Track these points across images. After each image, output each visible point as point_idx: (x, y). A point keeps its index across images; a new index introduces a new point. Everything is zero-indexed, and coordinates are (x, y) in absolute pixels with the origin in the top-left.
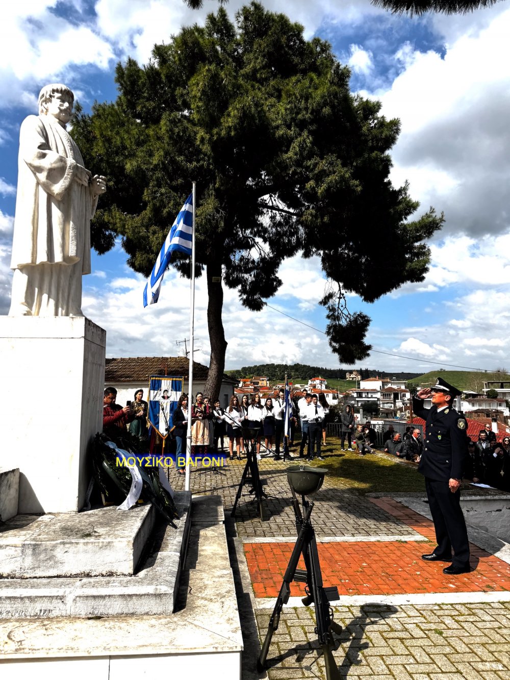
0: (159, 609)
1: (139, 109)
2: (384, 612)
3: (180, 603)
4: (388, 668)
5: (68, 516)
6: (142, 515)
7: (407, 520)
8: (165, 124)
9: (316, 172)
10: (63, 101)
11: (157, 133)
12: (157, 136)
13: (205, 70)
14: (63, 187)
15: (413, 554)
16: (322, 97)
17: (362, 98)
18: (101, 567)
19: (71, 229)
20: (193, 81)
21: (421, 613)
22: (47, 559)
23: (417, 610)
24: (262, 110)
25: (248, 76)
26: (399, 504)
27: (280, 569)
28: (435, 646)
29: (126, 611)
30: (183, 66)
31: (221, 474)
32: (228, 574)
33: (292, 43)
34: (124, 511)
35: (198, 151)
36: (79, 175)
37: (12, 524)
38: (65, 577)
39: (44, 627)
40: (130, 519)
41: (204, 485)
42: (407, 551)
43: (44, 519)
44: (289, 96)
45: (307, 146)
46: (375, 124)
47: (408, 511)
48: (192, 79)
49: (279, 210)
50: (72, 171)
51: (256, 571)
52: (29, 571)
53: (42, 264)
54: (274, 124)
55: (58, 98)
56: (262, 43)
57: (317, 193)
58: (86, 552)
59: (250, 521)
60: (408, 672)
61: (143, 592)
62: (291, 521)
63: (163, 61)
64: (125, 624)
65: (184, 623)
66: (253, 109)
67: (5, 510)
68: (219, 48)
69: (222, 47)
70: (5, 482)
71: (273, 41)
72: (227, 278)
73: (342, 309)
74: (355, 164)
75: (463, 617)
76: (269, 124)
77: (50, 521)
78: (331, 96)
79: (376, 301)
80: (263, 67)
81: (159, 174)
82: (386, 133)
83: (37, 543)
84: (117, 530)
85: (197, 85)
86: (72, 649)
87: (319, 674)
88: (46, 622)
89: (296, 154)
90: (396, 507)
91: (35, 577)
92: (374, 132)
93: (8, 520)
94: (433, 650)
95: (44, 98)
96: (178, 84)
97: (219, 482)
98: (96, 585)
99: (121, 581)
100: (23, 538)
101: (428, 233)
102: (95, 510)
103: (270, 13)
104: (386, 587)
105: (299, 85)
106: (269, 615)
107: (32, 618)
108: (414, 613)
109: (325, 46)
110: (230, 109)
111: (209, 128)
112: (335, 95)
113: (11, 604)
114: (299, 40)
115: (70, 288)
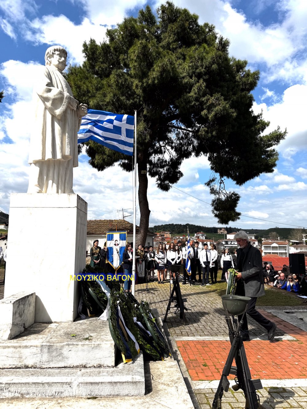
0: (135, 392)
1: (97, 68)
2: (282, 392)
3: (148, 389)
5: (67, 324)
8: (113, 77)
9: (208, 104)
10: (61, 57)
11: (109, 82)
12: (108, 85)
13: (138, 44)
14: (62, 111)
15: (289, 349)
16: (212, 58)
17: (235, 59)
18: (93, 361)
20: (131, 50)
22: (58, 355)
23: (303, 391)
24: (174, 67)
25: (164, 46)
26: (270, 314)
27: (203, 359)
29: (113, 393)
30: (125, 42)
31: (152, 293)
32: (175, 365)
33: (191, 27)
34: (103, 321)
35: (134, 93)
36: (71, 103)
37: (32, 329)
38: (70, 367)
39: (59, 405)
42: (284, 347)
43: (52, 326)
44: (191, 58)
45: (202, 89)
46: (244, 75)
47: (277, 319)
48: (131, 49)
49: (181, 128)
50: (67, 100)
51: (188, 361)
52: (46, 363)
53: (49, 160)
54: (181, 76)
55: (58, 55)
56: (174, 26)
57: (208, 118)
58: (83, 350)
61: (124, 380)
62: (203, 325)
63: (112, 39)
64: (113, 403)
65: (154, 403)
66: (169, 67)
67: (27, 320)
68: (146, 30)
69: (148, 30)
70: (27, 302)
71: (180, 25)
72: (150, 171)
73: (222, 190)
74: (232, 99)
76: (179, 76)
77: (56, 328)
78: (217, 57)
79: (243, 185)
80: (174, 41)
82: (251, 79)
83: (51, 344)
84: (102, 335)
85: (134, 52)
88: (60, 401)
89: (196, 94)
91: (50, 368)
92: (244, 79)
93: (29, 327)
95: (48, 55)
96: (121, 53)
97: (151, 298)
98: (92, 374)
99: (108, 371)
100: (41, 341)
101: (277, 142)
102: (84, 320)
103: (178, 8)
104: (278, 373)
105: (197, 51)
106: (204, 394)
107: (50, 397)
108: (302, 394)
109: (212, 27)
110: (155, 66)
111: (141, 79)
112: (220, 57)
113: (36, 388)
114: (195, 24)
115: (66, 176)
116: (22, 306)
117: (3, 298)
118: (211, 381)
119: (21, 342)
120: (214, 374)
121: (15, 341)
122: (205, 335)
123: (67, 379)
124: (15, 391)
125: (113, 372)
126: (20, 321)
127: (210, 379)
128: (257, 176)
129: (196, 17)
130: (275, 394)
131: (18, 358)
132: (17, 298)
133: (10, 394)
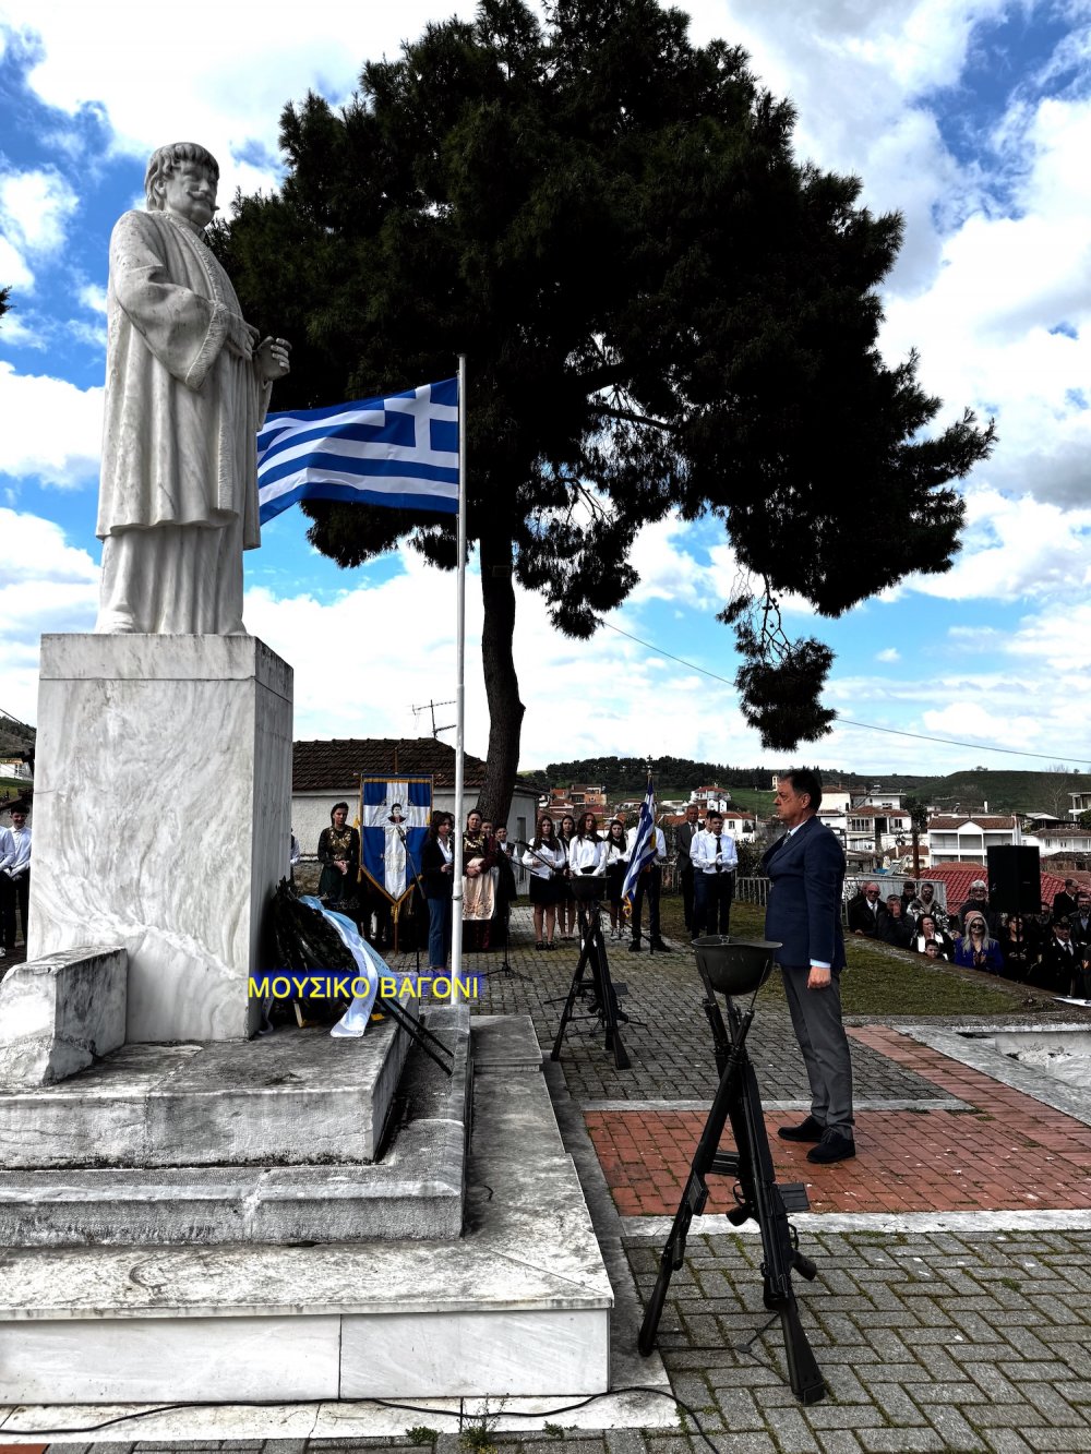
0: (432, 1228)
1: (329, 207)
2: (893, 1245)
3: (474, 1222)
4: (912, 1351)
5: (230, 1046)
6: (381, 1044)
8: (391, 235)
9: (719, 333)
10: (197, 178)
11: (374, 255)
12: (373, 262)
13: (480, 111)
14: (204, 361)
15: (945, 1135)
16: (734, 169)
17: (817, 171)
18: (308, 1144)
19: (220, 451)
20: (451, 139)
21: (970, 1249)
22: (198, 1128)
23: (962, 1242)
24: (602, 200)
25: (569, 126)
26: (906, 1039)
27: (665, 1161)
28: (1006, 1310)
29: (364, 1231)
30: (431, 110)
31: (521, 978)
32: (565, 1164)
33: (664, 54)
35: (463, 292)
36: (235, 337)
37: (117, 1060)
38: (235, 1164)
39: (202, 1261)
40: (357, 1051)
41: (487, 998)
42: (930, 1129)
43: (180, 1053)
44: (660, 166)
45: (700, 277)
46: (848, 228)
47: (925, 1054)
48: (450, 136)
49: (630, 416)
50: (220, 327)
51: (616, 1165)
52: (161, 1153)
53: (164, 527)
54: (627, 231)
57: (720, 378)
58: (276, 1114)
60: (953, 1358)
61: (399, 1192)
62: (679, 1069)
63: (385, 99)
64: (365, 1256)
65: (487, 1255)
67: (101, 1033)
68: (504, 67)
69: (511, 65)
70: (102, 975)
72: (522, 567)
73: (771, 631)
74: (802, 314)
75: (1060, 1257)
76: (618, 231)
77: (195, 1056)
78: (751, 166)
79: (844, 613)
80: (603, 108)
81: (378, 343)
82: (870, 245)
83: (176, 1095)
84: (337, 1072)
85: (459, 147)
86: (265, 1301)
87: (767, 1360)
88: (205, 1253)
89: (676, 295)
90: (897, 1044)
91: (174, 1165)
93: (107, 1053)
94: (1002, 1319)
95: (157, 173)
96: (416, 149)
97: (520, 992)
98: (301, 1179)
99: (351, 1172)
100: (144, 1087)
101: (960, 467)
104: (892, 1197)
105: (681, 144)
106: (653, 1249)
107: (174, 1243)
108: (956, 1248)
109: (736, 57)
110: (533, 198)
111: (486, 241)
112: (761, 164)
113: (131, 1215)
114: (678, 45)
115: (219, 578)
116: (84, 987)
117: (23, 959)
119: (83, 1090)
121: (65, 1089)
122: (682, 1096)
123: (225, 1191)
124: (68, 1225)
125: (364, 1174)
126: (81, 1031)
128: (891, 585)
129: (680, 20)
130: (870, 1250)
131: (75, 1136)
132: (67, 960)
133: (54, 1234)
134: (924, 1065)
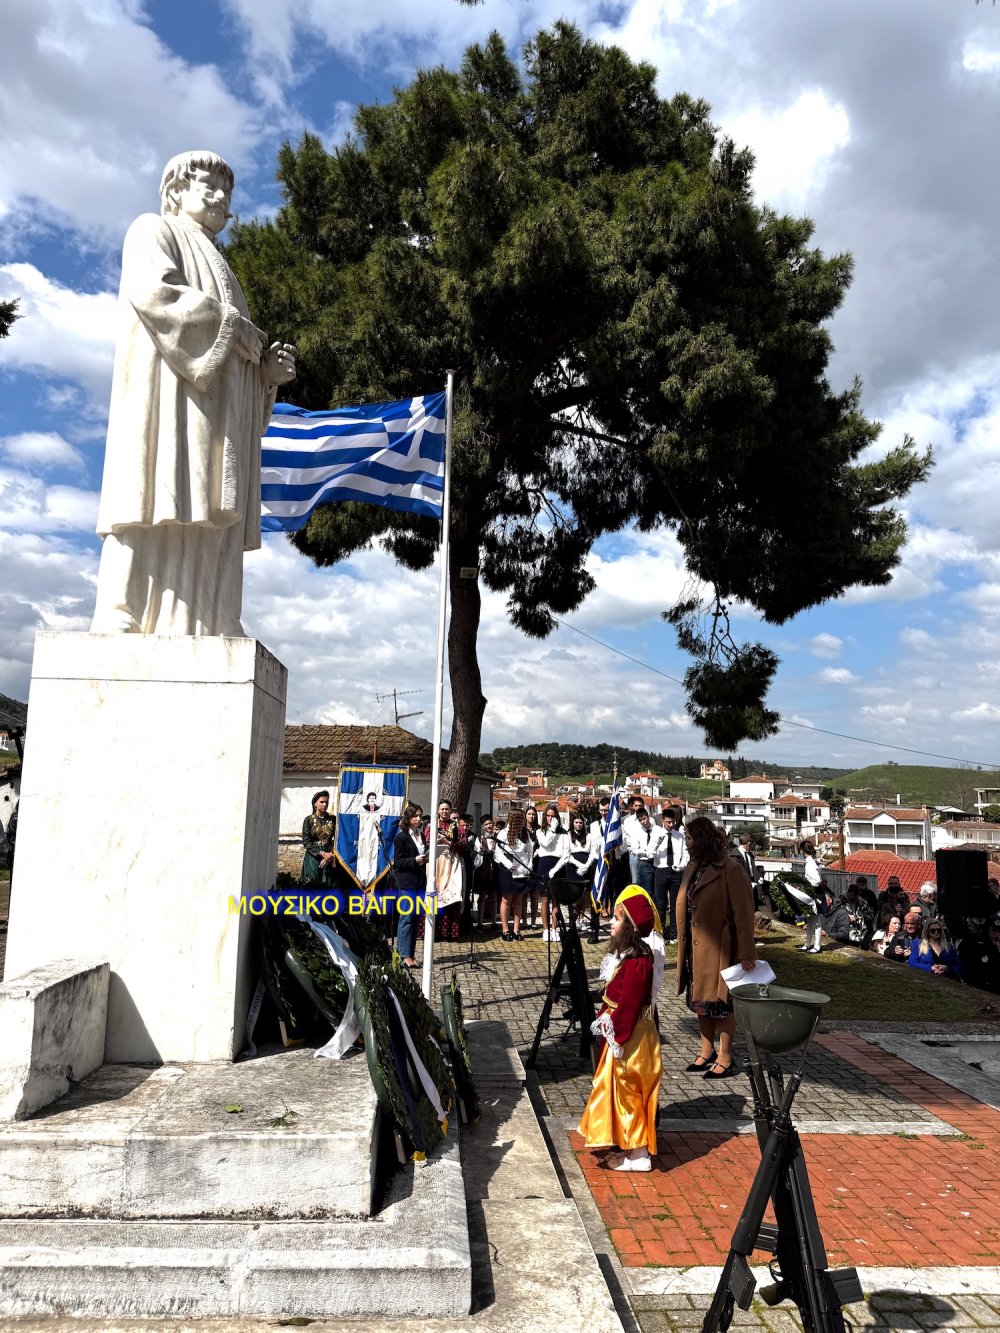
0: (439, 1305)
1: (323, 232)
2: (920, 1311)
3: (483, 1294)
5: (213, 1070)
7: (901, 1084)
8: (377, 261)
9: (682, 359)
10: (213, 187)
11: (361, 279)
12: (360, 286)
13: (463, 155)
14: (213, 363)
15: (942, 1167)
16: (699, 209)
17: (773, 213)
18: (301, 1196)
19: (225, 453)
20: (437, 175)
22: (181, 1176)
23: (991, 1307)
24: (577, 234)
25: (544, 167)
26: (875, 1049)
27: (659, 1195)
29: (363, 1306)
30: (419, 150)
31: (487, 970)
32: (569, 1214)
33: (634, 105)
34: (333, 1062)
35: (444, 315)
36: (244, 340)
37: (95, 1086)
38: (220, 1217)
40: (349, 1081)
42: (924, 1159)
43: (163, 1078)
44: (631, 205)
45: (666, 306)
46: (802, 267)
47: (897, 1065)
48: (437, 172)
49: (592, 434)
50: (230, 330)
51: (611, 1201)
52: (139, 1202)
53: (165, 526)
54: (598, 263)
55: (203, 180)
56: (579, 104)
57: (682, 401)
58: (267, 1161)
59: (570, 1081)
61: (403, 1265)
63: (375, 139)
66: (559, 235)
67: (79, 1055)
68: (487, 113)
69: (494, 112)
70: (82, 994)
71: (599, 99)
72: (488, 571)
73: (720, 636)
74: (761, 344)
76: (590, 264)
77: (177, 1082)
78: (715, 207)
79: (788, 622)
80: (578, 152)
81: (363, 361)
82: (823, 283)
83: (159, 1138)
84: (330, 1111)
85: (447, 182)
89: (643, 322)
90: (868, 1054)
91: (154, 1217)
92: (801, 281)
93: (84, 1078)
95: (172, 181)
96: (403, 184)
97: (486, 987)
98: (294, 1241)
99: (348, 1232)
100: (125, 1125)
101: (899, 488)
102: (269, 1058)
103: (592, 45)
104: (905, 1246)
105: (651, 186)
106: (665, 1312)
107: (152, 1317)
108: (989, 1318)
109: (699, 110)
110: (513, 230)
111: (466, 269)
112: (724, 204)
113: (106, 1285)
114: (648, 97)
115: (219, 578)
116: (64, 1008)
118: (688, 1268)
119: (58, 1127)
120: (696, 1245)
121: (39, 1123)
123: (210, 1256)
124: (35, 1294)
125: (365, 1234)
126: (57, 1057)
127: (683, 1260)
128: (835, 595)
129: (648, 74)
130: (897, 1317)
131: (47, 1181)
132: (47, 979)
133: (19, 1303)
134: (899, 1079)
